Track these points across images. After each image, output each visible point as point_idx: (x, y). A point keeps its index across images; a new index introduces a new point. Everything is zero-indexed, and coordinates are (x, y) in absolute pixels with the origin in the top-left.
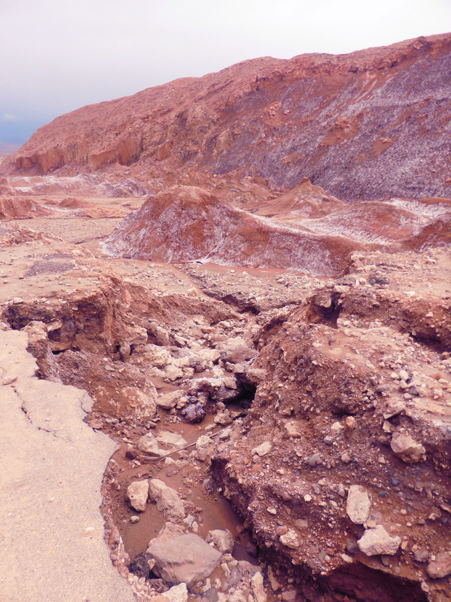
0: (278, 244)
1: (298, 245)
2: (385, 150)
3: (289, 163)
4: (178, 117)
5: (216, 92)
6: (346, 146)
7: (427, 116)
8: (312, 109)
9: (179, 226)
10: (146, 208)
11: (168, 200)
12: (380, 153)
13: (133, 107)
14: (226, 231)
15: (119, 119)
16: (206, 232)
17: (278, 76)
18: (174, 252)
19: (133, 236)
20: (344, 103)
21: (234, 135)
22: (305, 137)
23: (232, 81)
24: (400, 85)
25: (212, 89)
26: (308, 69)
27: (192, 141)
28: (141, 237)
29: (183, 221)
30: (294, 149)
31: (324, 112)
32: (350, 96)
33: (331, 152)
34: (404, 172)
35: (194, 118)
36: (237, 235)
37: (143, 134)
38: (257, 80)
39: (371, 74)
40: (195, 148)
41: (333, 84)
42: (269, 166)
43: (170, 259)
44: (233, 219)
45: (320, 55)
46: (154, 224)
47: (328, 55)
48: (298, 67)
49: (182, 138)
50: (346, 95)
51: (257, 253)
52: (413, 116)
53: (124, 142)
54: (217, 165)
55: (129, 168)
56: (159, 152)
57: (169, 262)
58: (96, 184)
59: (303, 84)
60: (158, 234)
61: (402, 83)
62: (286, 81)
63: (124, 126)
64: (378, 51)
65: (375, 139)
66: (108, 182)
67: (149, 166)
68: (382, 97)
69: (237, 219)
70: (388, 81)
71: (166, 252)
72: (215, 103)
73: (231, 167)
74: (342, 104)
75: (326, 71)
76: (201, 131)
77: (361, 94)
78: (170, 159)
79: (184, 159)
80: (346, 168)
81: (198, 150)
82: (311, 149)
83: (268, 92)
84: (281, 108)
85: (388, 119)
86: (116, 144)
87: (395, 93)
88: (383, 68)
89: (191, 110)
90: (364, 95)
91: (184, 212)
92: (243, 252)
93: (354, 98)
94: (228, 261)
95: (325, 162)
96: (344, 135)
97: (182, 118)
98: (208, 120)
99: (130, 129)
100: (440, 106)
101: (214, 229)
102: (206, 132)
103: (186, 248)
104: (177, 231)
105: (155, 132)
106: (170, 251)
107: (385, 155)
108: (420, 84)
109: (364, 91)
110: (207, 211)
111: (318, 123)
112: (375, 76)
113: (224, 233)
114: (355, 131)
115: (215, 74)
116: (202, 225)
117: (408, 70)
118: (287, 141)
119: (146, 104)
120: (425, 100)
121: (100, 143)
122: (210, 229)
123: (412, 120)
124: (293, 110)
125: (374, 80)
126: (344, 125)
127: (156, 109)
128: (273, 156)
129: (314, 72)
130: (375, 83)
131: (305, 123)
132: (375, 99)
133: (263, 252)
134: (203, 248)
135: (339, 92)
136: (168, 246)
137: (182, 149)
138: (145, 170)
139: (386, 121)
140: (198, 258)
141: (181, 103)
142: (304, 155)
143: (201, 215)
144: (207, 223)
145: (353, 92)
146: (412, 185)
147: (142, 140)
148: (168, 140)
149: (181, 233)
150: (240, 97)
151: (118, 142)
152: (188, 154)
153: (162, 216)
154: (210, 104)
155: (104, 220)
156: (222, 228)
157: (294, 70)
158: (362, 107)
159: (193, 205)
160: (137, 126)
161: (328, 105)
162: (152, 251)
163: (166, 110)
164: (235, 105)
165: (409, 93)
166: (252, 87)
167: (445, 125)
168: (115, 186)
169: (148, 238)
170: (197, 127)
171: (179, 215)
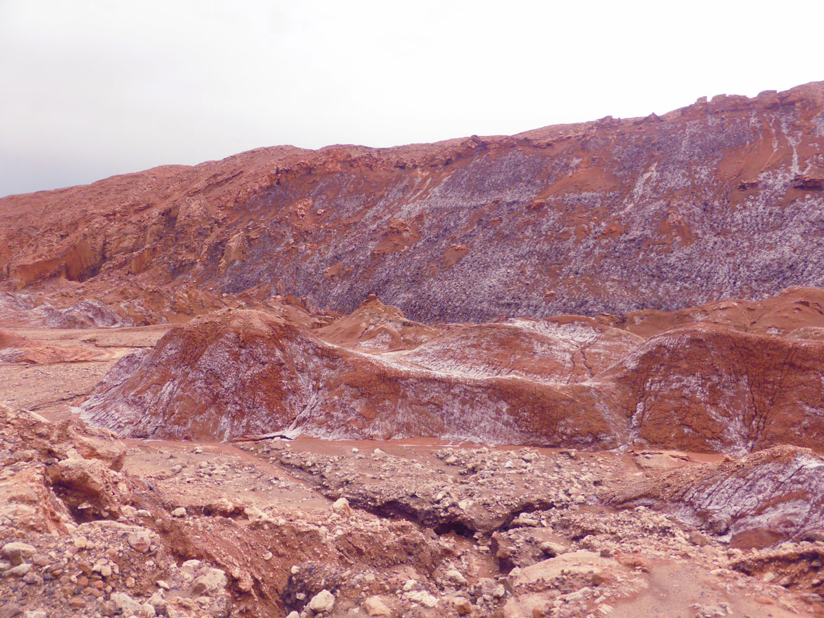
0: (417, 396)
1: (450, 397)
2: (461, 259)
3: (332, 276)
4: (163, 214)
5: (219, 184)
6: (408, 254)
7: (501, 220)
8: (354, 209)
9: (237, 375)
10: (168, 346)
11: (214, 333)
12: (454, 262)
13: (90, 199)
14: (317, 379)
15: (67, 215)
16: (286, 385)
17: (305, 169)
18: (233, 421)
19: (148, 396)
20: (394, 202)
21: (250, 240)
22: (351, 244)
23: (242, 172)
24: (460, 184)
25: (213, 181)
26: (344, 161)
27: (186, 247)
28: (166, 398)
29: (244, 367)
30: (337, 258)
31: (370, 213)
33: (390, 261)
34: (491, 285)
35: (188, 216)
36: (343, 386)
37: (106, 236)
38: (277, 173)
39: (423, 171)
40: (191, 257)
41: (377, 180)
42: (305, 281)
43: (227, 434)
44: (325, 361)
45: (357, 147)
46: (188, 373)
47: (366, 147)
48: (330, 160)
49: (170, 243)
50: (395, 194)
51: (384, 414)
52: (484, 219)
53: (75, 247)
54: (227, 280)
55: (83, 284)
56: (133, 262)
57: (225, 440)
58: (27, 308)
59: (339, 179)
60: (199, 391)
61: (462, 182)
62: (315, 175)
63: (75, 225)
64: (425, 148)
65: (444, 245)
66: (49, 306)
67: (117, 282)
68: (442, 197)
69: (334, 360)
70: (445, 180)
71: (216, 423)
72: (219, 198)
73: (248, 284)
74: (392, 204)
75: (367, 165)
76: (200, 234)
77: (415, 193)
78: (151, 271)
79: (174, 272)
80: (414, 281)
81: (195, 260)
82: (361, 258)
83: (292, 187)
84: (312, 206)
85: (455, 222)
86: (60, 251)
87: (456, 193)
88: (436, 165)
89: (183, 206)
90: (418, 194)
91: (243, 351)
92: (360, 414)
93: (406, 197)
94: (336, 431)
95: (384, 274)
96: (402, 239)
97: (169, 217)
98: (209, 220)
99: (86, 229)
100: (512, 209)
101: (297, 378)
102: (207, 236)
103: (254, 413)
104: (235, 384)
105: (126, 235)
106: (225, 420)
107: (462, 265)
108: (483, 184)
109: (418, 190)
110: (282, 350)
111: (366, 226)
112: (428, 173)
113: (314, 383)
114: (417, 235)
115: (216, 162)
116: (278, 372)
117: (466, 168)
118: (327, 248)
119: (112, 195)
120: (494, 202)
121: (33, 248)
122: (292, 379)
123: (484, 223)
124: (329, 209)
125: (427, 178)
126: (401, 229)
127: (127, 204)
128: (308, 267)
129: (351, 166)
130: (429, 181)
131: (348, 226)
132: (434, 199)
133: (394, 412)
134: (284, 411)
135: (387, 190)
136: (220, 412)
137: (170, 258)
138: (111, 287)
139: (452, 224)
140: (277, 429)
141: (166, 197)
142: (353, 266)
143: (274, 356)
144: (285, 369)
145: (404, 190)
146: (505, 301)
147: (105, 244)
148: (148, 246)
149: (242, 387)
150: (255, 192)
151: (65, 248)
152: (181, 265)
153: (205, 360)
154: (212, 199)
155: (61, 366)
156: (309, 375)
157: (324, 163)
158: (418, 208)
159: (258, 340)
160: (97, 225)
161: (375, 204)
162: (190, 421)
163: (144, 205)
164: (248, 202)
165: (473, 194)
166: (272, 180)
167: (525, 229)
168: (64, 311)
169: (180, 399)
170: (194, 229)
171: (236, 357)
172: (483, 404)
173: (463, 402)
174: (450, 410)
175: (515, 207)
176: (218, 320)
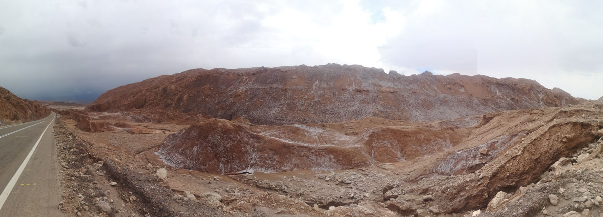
0: (298, 153)
1: (310, 153)
2: (262, 105)
4: (163, 89)
5: (180, 80)
6: (244, 102)
7: (273, 93)
8: (223, 87)
9: (224, 145)
10: (193, 131)
11: (211, 128)
12: (260, 105)
15: (135, 90)
16: (243, 150)
17: (207, 75)
18: (225, 165)
19: (188, 151)
20: (237, 86)
21: (190, 97)
22: (223, 98)
23: (187, 76)
24: (258, 81)
25: (178, 79)
26: (219, 73)
28: (196, 153)
29: (226, 142)
31: (229, 89)
32: (238, 84)
34: (273, 113)
35: (171, 90)
36: (268, 150)
38: (198, 76)
39: (246, 76)
41: (230, 79)
42: (208, 110)
43: (223, 171)
44: (256, 140)
45: (223, 69)
46: (203, 143)
47: (226, 69)
48: (215, 73)
49: (165, 98)
51: (287, 161)
52: (268, 92)
54: (183, 109)
56: (154, 103)
57: (223, 174)
59: (217, 78)
60: (209, 151)
62: (210, 77)
63: (137, 93)
65: (255, 100)
68: (253, 85)
69: (259, 139)
70: (253, 80)
71: (218, 166)
72: (180, 84)
73: (190, 110)
75: (227, 74)
76: (174, 95)
78: (160, 106)
79: (166, 106)
81: (173, 103)
82: (227, 103)
83: (203, 81)
84: (209, 87)
85: (258, 93)
87: (258, 84)
88: (250, 75)
89: (169, 86)
90: (244, 84)
91: (225, 136)
92: (278, 161)
93: (241, 84)
94: (270, 169)
95: (235, 109)
96: (241, 98)
97: (165, 90)
98: (177, 91)
99: (140, 94)
102: (176, 96)
103: (233, 162)
104: (224, 149)
105: (152, 95)
106: (221, 164)
108: (266, 81)
109: (244, 82)
110: (239, 136)
111: (228, 93)
113: (253, 149)
114: (246, 96)
116: (240, 144)
120: (270, 87)
121: (126, 100)
122: (245, 147)
123: (268, 94)
124: (215, 88)
126: (240, 94)
128: (209, 105)
129: (222, 74)
130: (248, 80)
131: (221, 93)
132: (250, 85)
133: (291, 160)
134: (245, 162)
135: (234, 82)
136: (219, 161)
137: (165, 102)
140: (243, 169)
141: (164, 84)
142: (224, 106)
143: (237, 138)
144: (242, 143)
145: (240, 82)
148: (158, 99)
149: (226, 150)
150: (191, 82)
152: (168, 104)
153: (210, 138)
154: (178, 84)
156: (250, 146)
157: (213, 74)
158: (245, 88)
159: (230, 131)
161: (230, 86)
162: (207, 164)
164: (189, 85)
165: (263, 84)
166: (196, 79)
167: (282, 96)
169: (201, 153)
170: (172, 93)
171: (222, 138)
172: (323, 156)
173: (316, 156)
174: (312, 159)
175: (277, 89)
176: (212, 123)
